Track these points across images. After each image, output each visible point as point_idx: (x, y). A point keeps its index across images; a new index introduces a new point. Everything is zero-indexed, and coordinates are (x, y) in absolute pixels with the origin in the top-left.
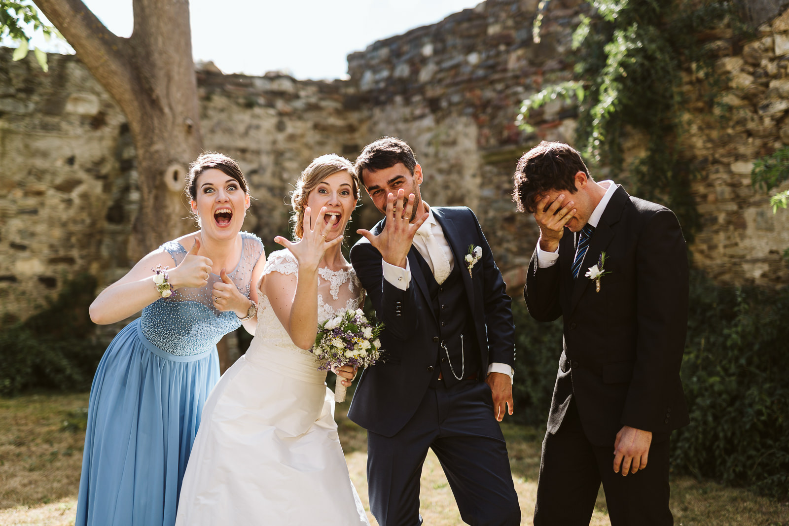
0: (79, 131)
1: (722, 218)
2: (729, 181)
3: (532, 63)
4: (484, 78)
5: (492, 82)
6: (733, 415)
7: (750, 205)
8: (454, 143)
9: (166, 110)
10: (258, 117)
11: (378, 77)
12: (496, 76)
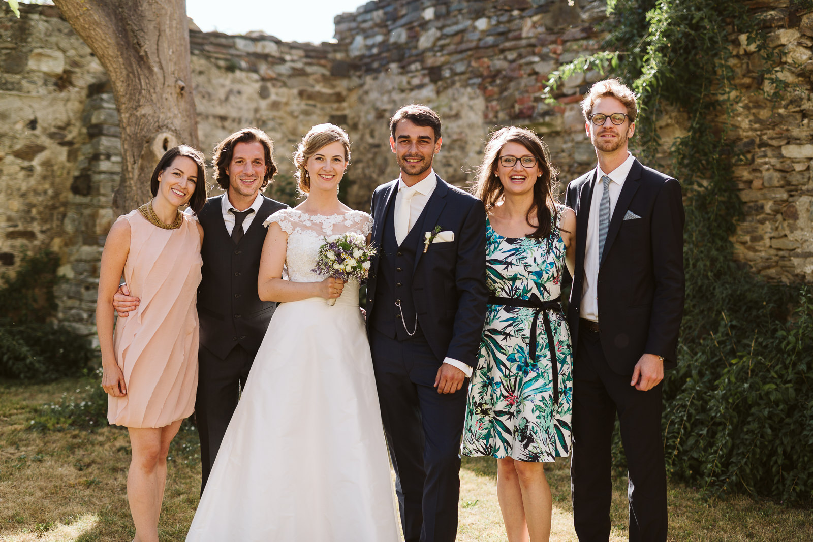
0: (42, 91)
1: (769, 206)
2: (778, 166)
3: (550, 30)
4: (494, 46)
5: (502, 51)
6: (792, 427)
7: (802, 193)
8: (457, 116)
9: (156, 69)
10: (240, 81)
11: (370, 42)
12: (508, 44)
